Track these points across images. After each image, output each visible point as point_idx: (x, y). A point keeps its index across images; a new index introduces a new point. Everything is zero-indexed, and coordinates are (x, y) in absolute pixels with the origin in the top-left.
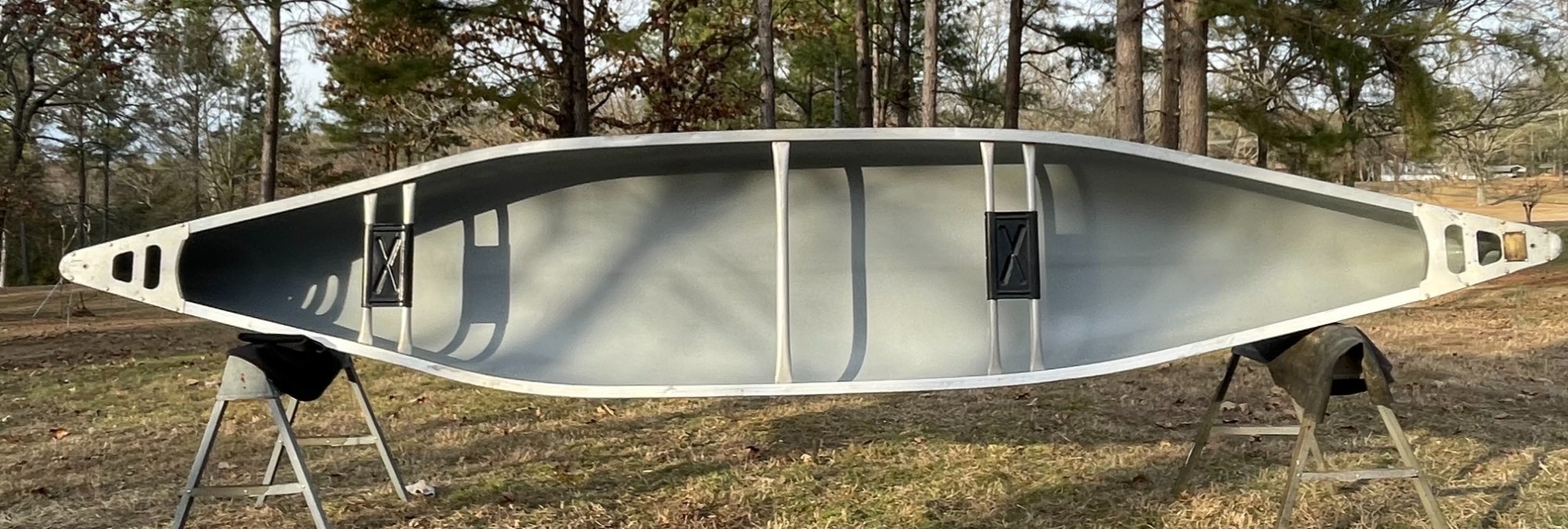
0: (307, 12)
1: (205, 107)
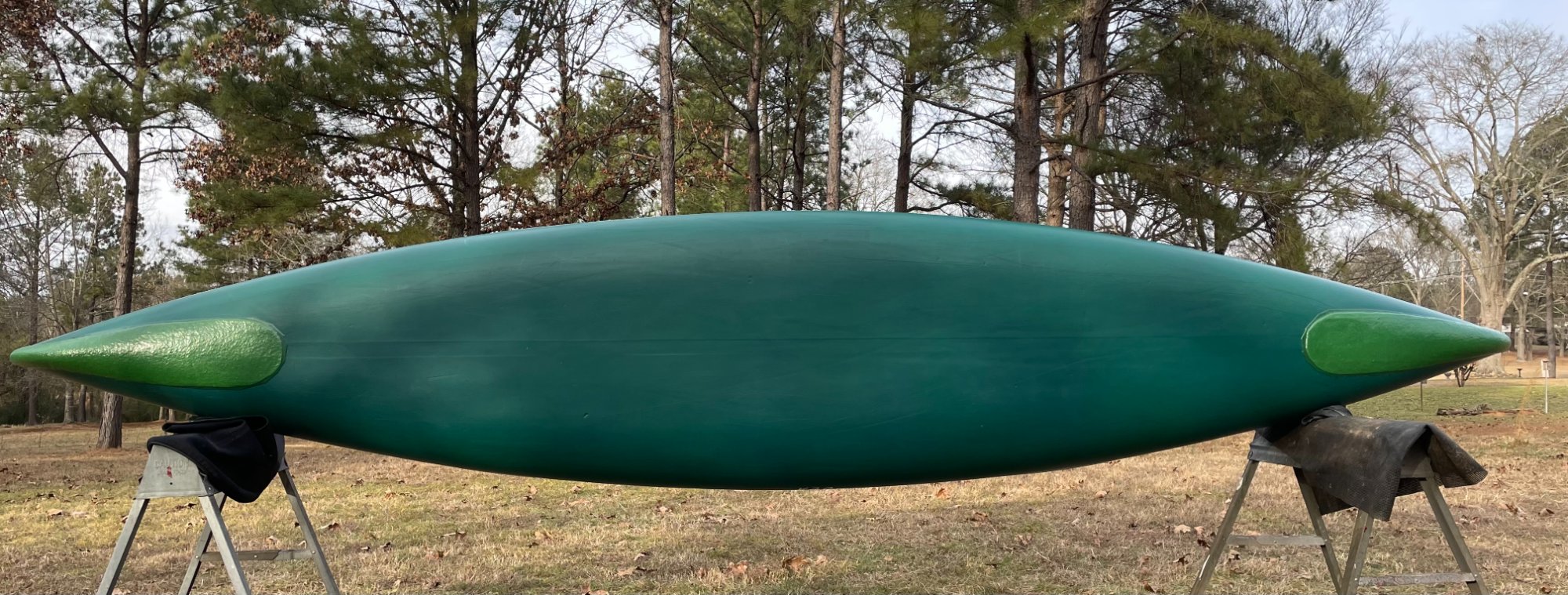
0: (169, 138)
1: (47, 241)
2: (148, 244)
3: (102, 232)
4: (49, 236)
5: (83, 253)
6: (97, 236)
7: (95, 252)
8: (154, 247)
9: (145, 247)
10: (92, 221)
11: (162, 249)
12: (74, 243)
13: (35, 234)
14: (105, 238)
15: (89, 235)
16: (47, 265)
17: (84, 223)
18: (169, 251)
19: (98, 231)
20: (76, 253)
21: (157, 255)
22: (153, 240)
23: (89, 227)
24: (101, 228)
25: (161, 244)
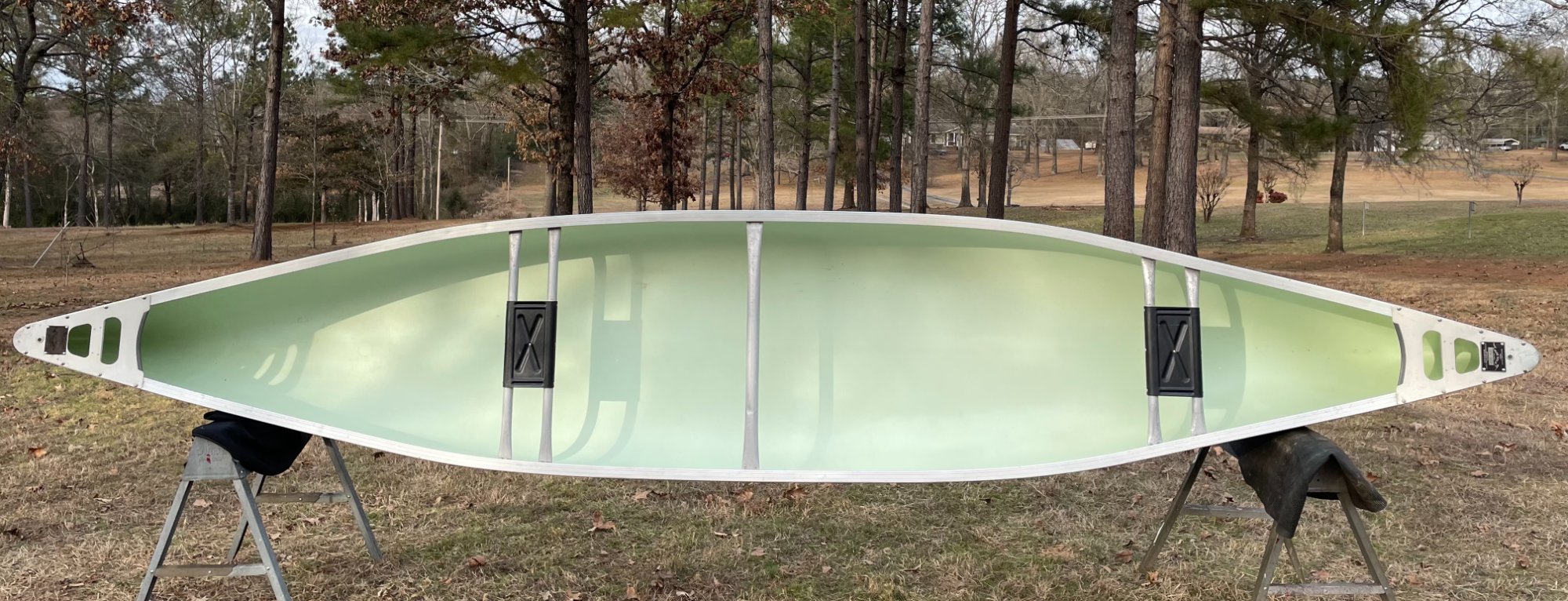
1: (210, 56)
2: (300, 56)
3: (259, 46)
4: (212, 50)
5: (242, 65)
6: (255, 49)
7: (253, 63)
8: (305, 60)
9: (298, 59)
10: (250, 34)
11: (312, 62)
12: (233, 56)
13: (199, 50)
14: (262, 50)
15: (247, 48)
16: (210, 78)
17: (244, 37)
18: (319, 63)
19: (256, 44)
20: (236, 65)
21: (308, 68)
22: (304, 54)
23: (246, 42)
24: (258, 42)
25: (312, 57)
